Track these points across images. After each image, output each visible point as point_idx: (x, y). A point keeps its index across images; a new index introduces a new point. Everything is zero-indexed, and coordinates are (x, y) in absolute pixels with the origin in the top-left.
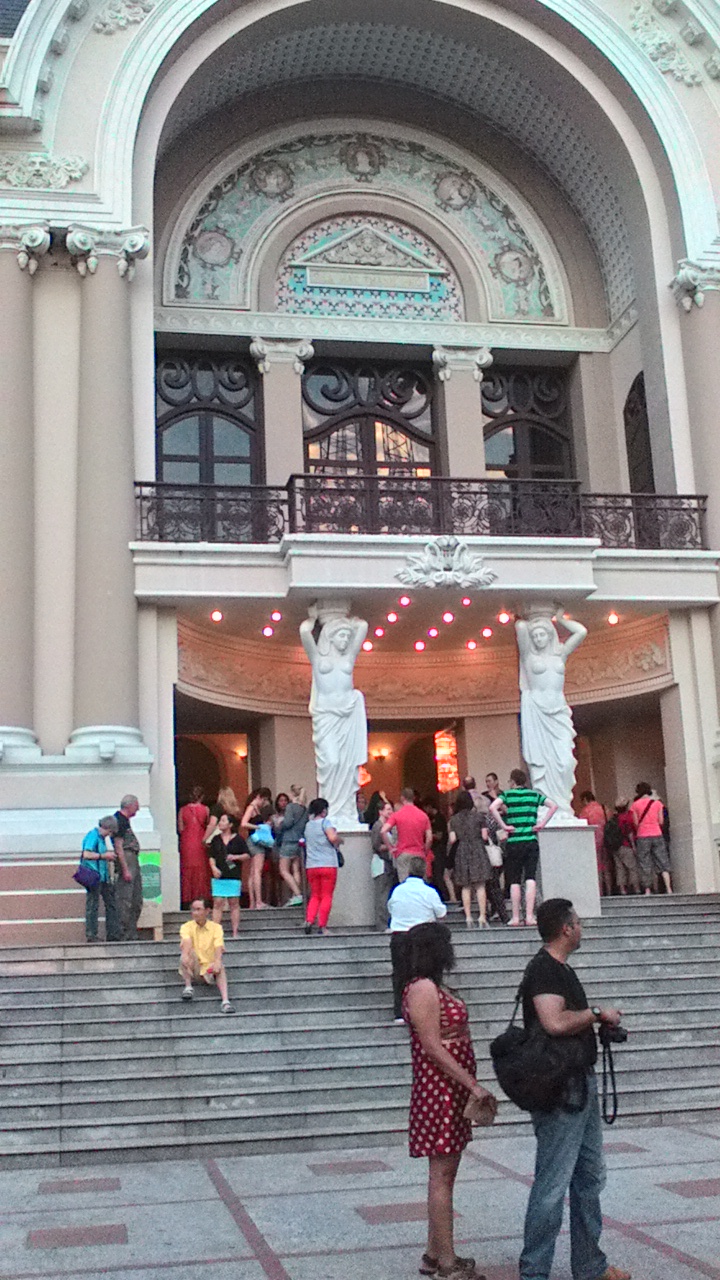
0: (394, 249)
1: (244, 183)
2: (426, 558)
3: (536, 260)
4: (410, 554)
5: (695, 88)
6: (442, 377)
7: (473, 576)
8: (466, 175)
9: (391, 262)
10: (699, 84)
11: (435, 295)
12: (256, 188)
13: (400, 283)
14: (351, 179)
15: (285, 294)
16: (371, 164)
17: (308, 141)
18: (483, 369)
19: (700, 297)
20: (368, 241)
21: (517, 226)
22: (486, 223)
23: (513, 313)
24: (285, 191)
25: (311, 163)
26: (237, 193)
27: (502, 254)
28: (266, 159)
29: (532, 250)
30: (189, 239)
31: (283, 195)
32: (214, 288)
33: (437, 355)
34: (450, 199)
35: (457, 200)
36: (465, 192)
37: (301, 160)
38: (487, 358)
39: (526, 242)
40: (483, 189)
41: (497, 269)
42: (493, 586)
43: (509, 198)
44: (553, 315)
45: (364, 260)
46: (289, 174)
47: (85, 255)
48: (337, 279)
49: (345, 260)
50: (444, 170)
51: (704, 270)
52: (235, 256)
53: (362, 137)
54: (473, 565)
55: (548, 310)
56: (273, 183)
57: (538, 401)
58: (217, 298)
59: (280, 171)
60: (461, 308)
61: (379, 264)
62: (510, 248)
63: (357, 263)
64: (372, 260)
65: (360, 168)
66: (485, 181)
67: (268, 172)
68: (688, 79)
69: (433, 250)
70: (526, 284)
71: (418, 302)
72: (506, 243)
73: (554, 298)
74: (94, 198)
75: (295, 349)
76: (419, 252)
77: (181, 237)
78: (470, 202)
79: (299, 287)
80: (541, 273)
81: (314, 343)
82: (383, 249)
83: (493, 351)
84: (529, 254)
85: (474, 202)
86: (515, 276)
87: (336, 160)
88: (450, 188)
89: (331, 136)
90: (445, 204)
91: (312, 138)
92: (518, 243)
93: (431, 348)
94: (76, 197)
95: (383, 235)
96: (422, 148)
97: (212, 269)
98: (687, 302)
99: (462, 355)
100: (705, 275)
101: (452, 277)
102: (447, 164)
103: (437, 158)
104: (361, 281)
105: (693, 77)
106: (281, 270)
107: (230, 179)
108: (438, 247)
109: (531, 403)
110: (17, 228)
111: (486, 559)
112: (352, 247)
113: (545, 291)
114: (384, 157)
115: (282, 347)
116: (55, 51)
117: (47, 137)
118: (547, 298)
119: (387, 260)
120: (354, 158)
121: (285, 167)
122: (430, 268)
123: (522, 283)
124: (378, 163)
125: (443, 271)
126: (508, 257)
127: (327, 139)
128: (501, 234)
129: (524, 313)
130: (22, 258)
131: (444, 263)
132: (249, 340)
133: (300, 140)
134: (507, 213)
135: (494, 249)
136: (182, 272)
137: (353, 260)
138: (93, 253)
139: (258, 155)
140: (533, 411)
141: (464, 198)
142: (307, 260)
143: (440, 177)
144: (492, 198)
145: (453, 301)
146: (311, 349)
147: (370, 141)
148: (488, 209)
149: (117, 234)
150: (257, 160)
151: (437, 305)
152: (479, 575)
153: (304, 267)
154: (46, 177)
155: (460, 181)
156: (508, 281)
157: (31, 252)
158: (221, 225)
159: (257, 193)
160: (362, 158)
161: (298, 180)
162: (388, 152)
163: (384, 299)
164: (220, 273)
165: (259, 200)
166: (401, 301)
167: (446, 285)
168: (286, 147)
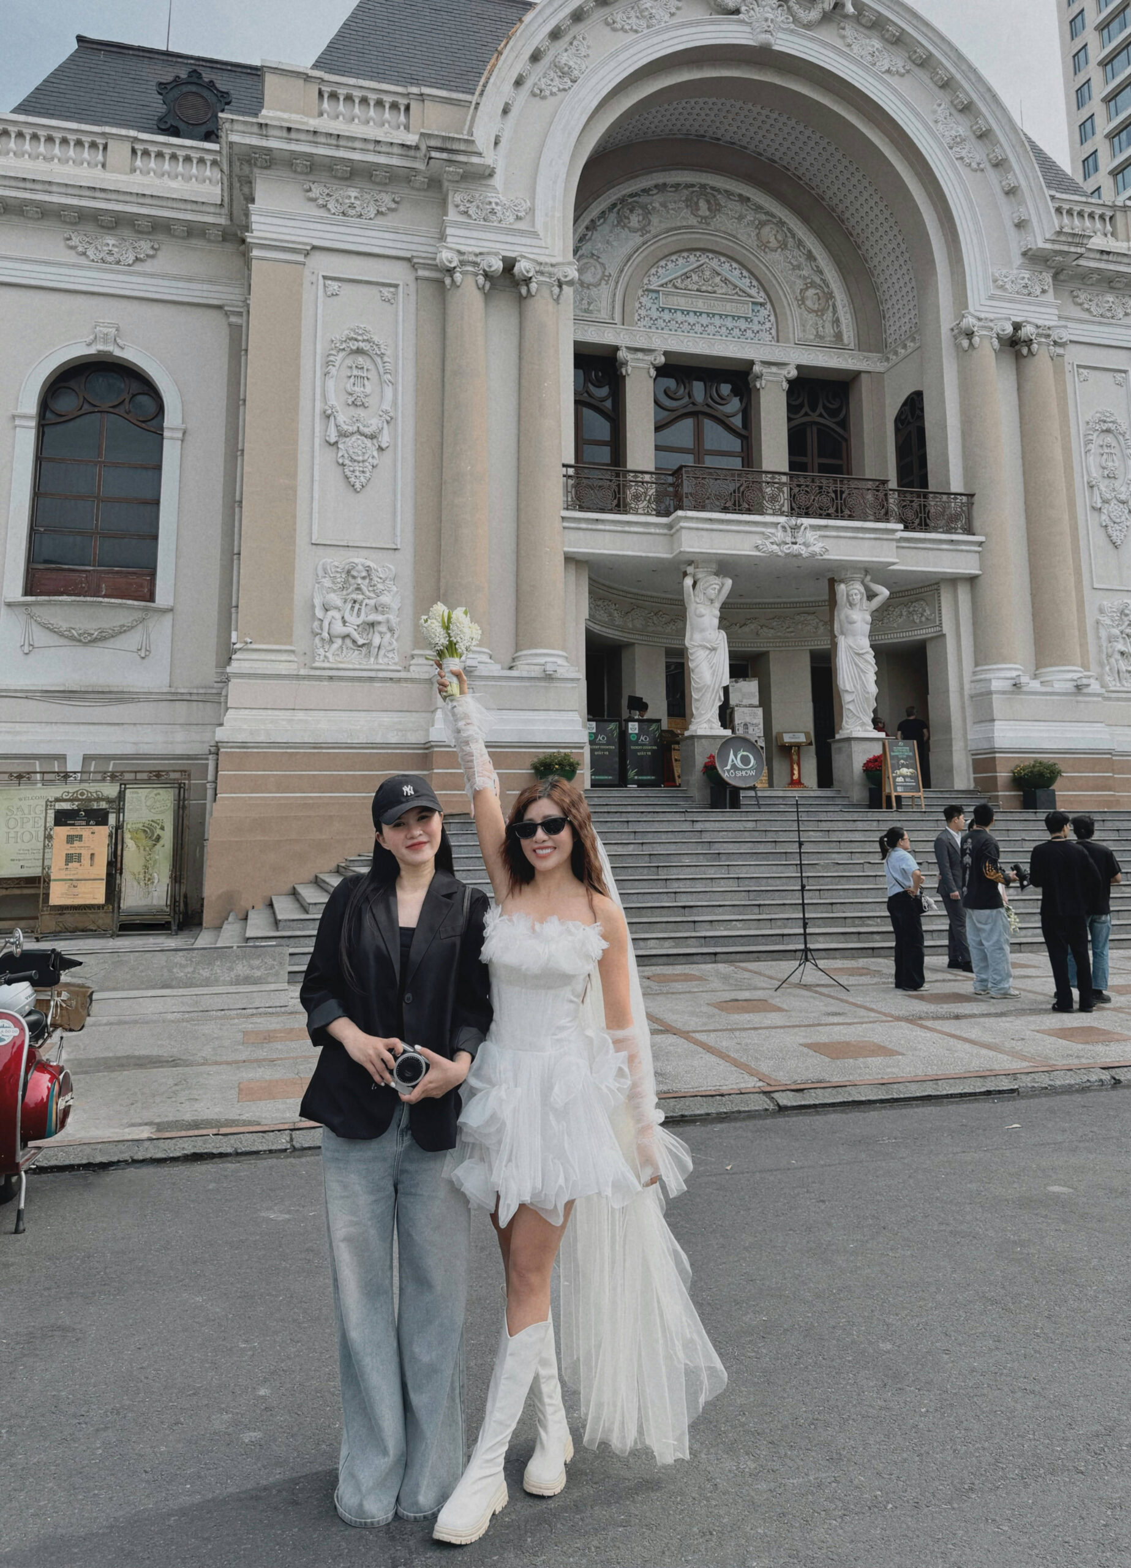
0: (726, 281)
1: (612, 217)
2: (780, 535)
3: (830, 296)
4: (768, 530)
5: (979, 173)
6: (758, 386)
7: (811, 549)
8: (781, 223)
9: (724, 291)
10: (982, 170)
11: (756, 320)
12: (622, 221)
13: (730, 308)
14: (693, 221)
15: (643, 312)
16: (709, 209)
17: (661, 188)
18: (789, 382)
19: (976, 340)
20: (707, 273)
21: (817, 267)
22: (795, 263)
23: (812, 337)
24: (645, 226)
25: (664, 205)
26: (606, 228)
27: (807, 289)
28: (630, 200)
29: (828, 287)
31: (643, 230)
32: (589, 304)
33: (757, 368)
34: (769, 242)
35: (774, 244)
36: (780, 238)
37: (657, 200)
38: (794, 373)
39: (824, 281)
40: (793, 236)
41: (802, 301)
42: (826, 557)
43: (812, 243)
44: (842, 340)
45: (704, 288)
46: (647, 212)
47: (527, 281)
48: (682, 303)
49: (690, 287)
50: (764, 217)
51: (980, 319)
52: (606, 278)
53: (703, 186)
54: (812, 540)
55: (839, 336)
56: (635, 220)
57: (825, 407)
58: (591, 312)
59: (640, 211)
60: (774, 332)
61: (714, 292)
62: (813, 284)
63: (698, 290)
64: (710, 289)
65: (700, 213)
66: (795, 230)
67: (631, 211)
68: (974, 165)
69: (755, 283)
70: (823, 315)
71: (743, 325)
72: (809, 280)
73: (844, 327)
74: (535, 234)
75: (650, 358)
76: (744, 283)
78: (783, 246)
79: (654, 307)
80: (834, 306)
81: (666, 353)
82: (717, 279)
83: (799, 367)
84: (826, 290)
85: (786, 246)
86: (816, 307)
87: (683, 205)
88: (768, 232)
89: (679, 185)
90: (764, 246)
91: (665, 185)
92: (818, 280)
93: (752, 363)
94: (522, 233)
95: (718, 269)
96: (748, 199)
97: (588, 288)
98: (965, 343)
99: (774, 369)
100: (981, 324)
101: (768, 306)
102: (767, 213)
103: (759, 208)
104: (700, 305)
105: (979, 164)
106: (640, 292)
107: (602, 215)
108: (757, 280)
109: (820, 410)
110: (476, 255)
111: (820, 536)
112: (695, 277)
113: (836, 322)
114: (720, 205)
115: (640, 355)
116: (506, 111)
118: (838, 326)
119: (722, 289)
120: (697, 203)
121: (644, 207)
122: (751, 297)
123: (820, 313)
124: (715, 208)
125: (762, 300)
126: (811, 292)
127: (677, 186)
128: (805, 273)
129: (821, 338)
130: (481, 279)
131: (762, 294)
132: (616, 349)
133: (656, 186)
134: (810, 257)
135: (799, 284)
137: (695, 287)
138: (534, 279)
139: (624, 196)
140: (821, 415)
141: (778, 242)
142: (662, 286)
143: (762, 224)
144: (800, 244)
145: (768, 325)
146: (662, 359)
147: (709, 190)
148: (796, 252)
149: (552, 265)
150: (622, 200)
151: (756, 327)
152: (817, 548)
153: (657, 292)
154: (499, 214)
155: (776, 228)
156: (810, 311)
157: (486, 275)
158: (595, 252)
159: (623, 228)
160: (702, 204)
161: (655, 220)
162: (722, 200)
163: (717, 321)
164: (594, 292)
165: (624, 233)
166: (729, 323)
167: (764, 312)
168: (646, 191)
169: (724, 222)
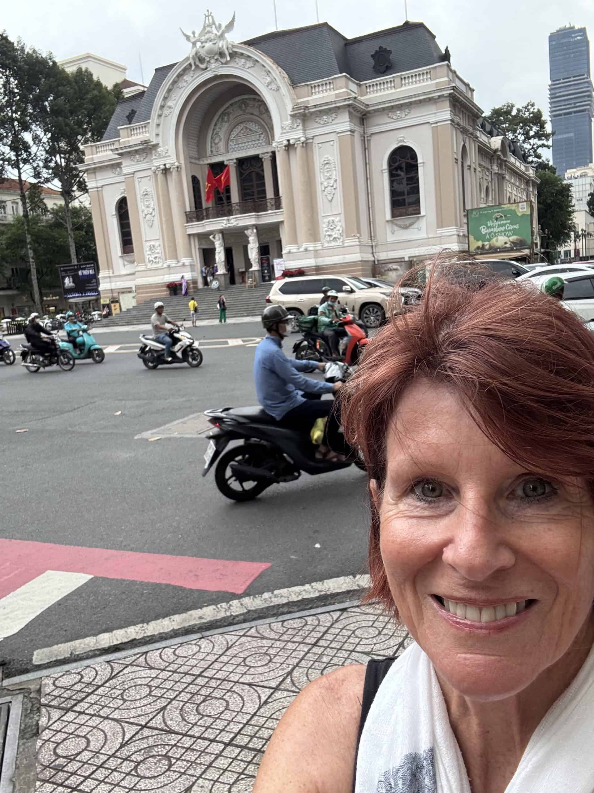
0: (250, 130)
1: (220, 120)
2: (225, 222)
6: (263, 162)
7: (234, 224)
11: (260, 139)
12: (222, 121)
13: (253, 138)
14: (241, 112)
15: (231, 147)
16: (245, 107)
17: (232, 105)
20: (245, 129)
24: (229, 119)
25: (233, 110)
26: (219, 123)
28: (224, 112)
30: (212, 138)
31: (228, 121)
32: (217, 149)
33: (260, 156)
37: (230, 110)
38: (270, 155)
42: (238, 225)
45: (244, 135)
46: (229, 114)
48: (240, 141)
49: (241, 135)
52: (220, 140)
53: (243, 99)
56: (226, 119)
58: (218, 153)
59: (227, 115)
60: (266, 141)
61: (248, 135)
64: (246, 134)
65: (243, 109)
67: (225, 116)
69: (259, 127)
71: (257, 142)
74: (170, 156)
75: (233, 161)
77: (210, 138)
79: (233, 145)
81: (237, 159)
82: (248, 130)
83: (271, 152)
87: (238, 108)
88: (262, 109)
90: (261, 113)
91: (232, 103)
93: (260, 154)
94: (166, 157)
95: (248, 126)
96: (256, 99)
97: (217, 144)
99: (266, 155)
101: (264, 133)
103: (259, 101)
104: (245, 140)
106: (230, 141)
107: (218, 120)
110: (158, 166)
112: (242, 131)
115: (231, 161)
116: (158, 125)
117: (160, 145)
119: (250, 133)
122: (258, 133)
124: (247, 105)
125: (261, 132)
127: (236, 102)
131: (262, 130)
132: (224, 161)
133: (230, 105)
136: (211, 147)
138: (171, 168)
141: (265, 110)
142: (234, 137)
145: (264, 140)
146: (235, 161)
150: (222, 113)
151: (261, 141)
152: (236, 223)
154: (162, 154)
157: (163, 170)
158: (217, 132)
160: (243, 106)
161: (231, 116)
162: (248, 101)
163: (250, 143)
164: (219, 145)
165: (224, 124)
166: (254, 143)
167: (263, 136)
168: (228, 108)
169: (249, 110)
